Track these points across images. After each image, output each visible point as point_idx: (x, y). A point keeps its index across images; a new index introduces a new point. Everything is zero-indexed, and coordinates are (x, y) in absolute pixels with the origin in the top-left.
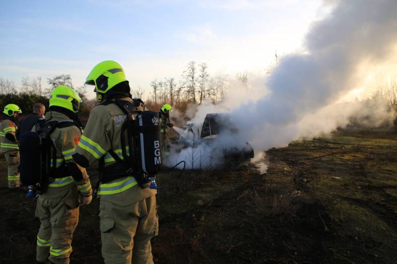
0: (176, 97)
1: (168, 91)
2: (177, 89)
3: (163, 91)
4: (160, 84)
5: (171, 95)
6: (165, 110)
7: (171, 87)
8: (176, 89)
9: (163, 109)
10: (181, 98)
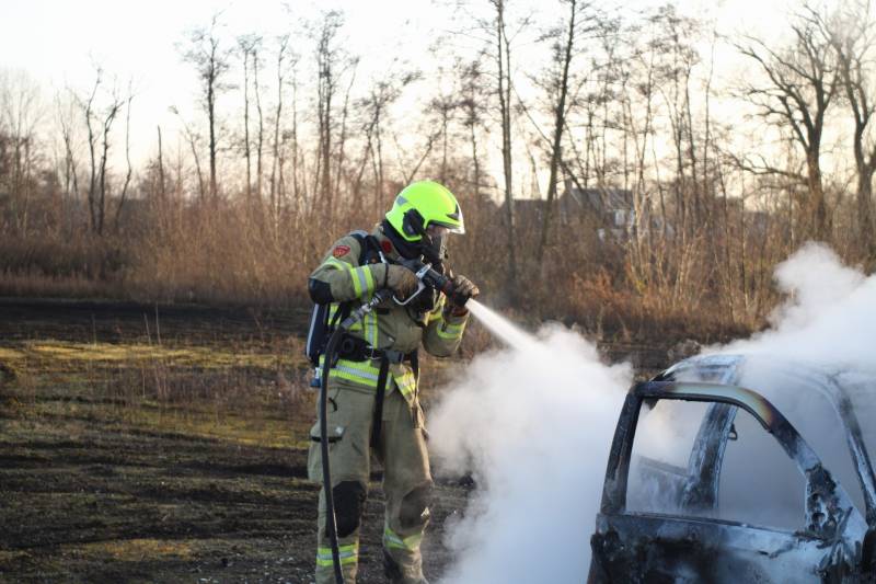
0: (354, 148)
1: (304, 101)
2: (364, 90)
3: (269, 101)
4: (249, 49)
5: (325, 126)
6: (413, 218)
7: (327, 73)
8: (353, 87)
9: (396, 218)
10: (389, 151)
